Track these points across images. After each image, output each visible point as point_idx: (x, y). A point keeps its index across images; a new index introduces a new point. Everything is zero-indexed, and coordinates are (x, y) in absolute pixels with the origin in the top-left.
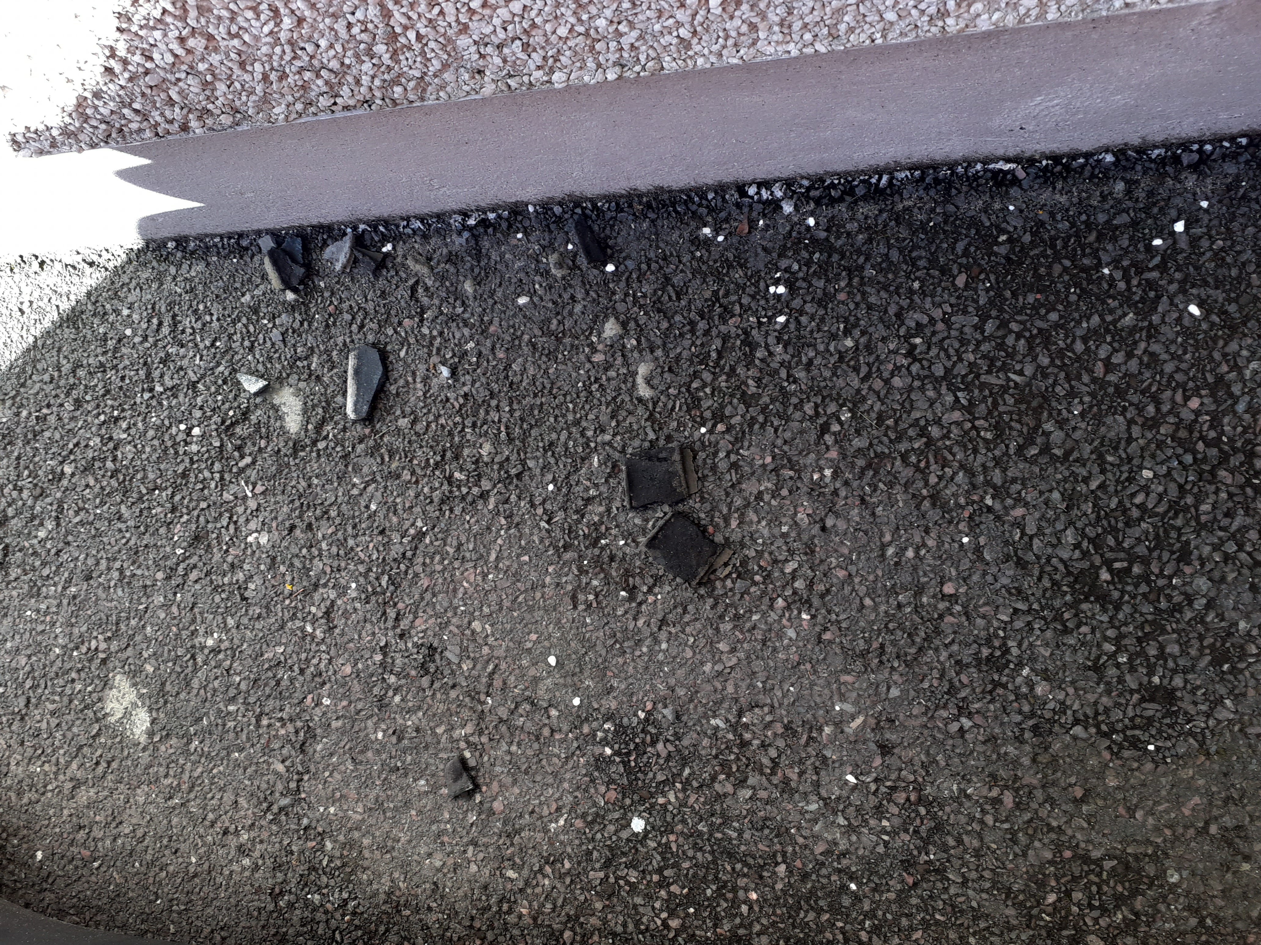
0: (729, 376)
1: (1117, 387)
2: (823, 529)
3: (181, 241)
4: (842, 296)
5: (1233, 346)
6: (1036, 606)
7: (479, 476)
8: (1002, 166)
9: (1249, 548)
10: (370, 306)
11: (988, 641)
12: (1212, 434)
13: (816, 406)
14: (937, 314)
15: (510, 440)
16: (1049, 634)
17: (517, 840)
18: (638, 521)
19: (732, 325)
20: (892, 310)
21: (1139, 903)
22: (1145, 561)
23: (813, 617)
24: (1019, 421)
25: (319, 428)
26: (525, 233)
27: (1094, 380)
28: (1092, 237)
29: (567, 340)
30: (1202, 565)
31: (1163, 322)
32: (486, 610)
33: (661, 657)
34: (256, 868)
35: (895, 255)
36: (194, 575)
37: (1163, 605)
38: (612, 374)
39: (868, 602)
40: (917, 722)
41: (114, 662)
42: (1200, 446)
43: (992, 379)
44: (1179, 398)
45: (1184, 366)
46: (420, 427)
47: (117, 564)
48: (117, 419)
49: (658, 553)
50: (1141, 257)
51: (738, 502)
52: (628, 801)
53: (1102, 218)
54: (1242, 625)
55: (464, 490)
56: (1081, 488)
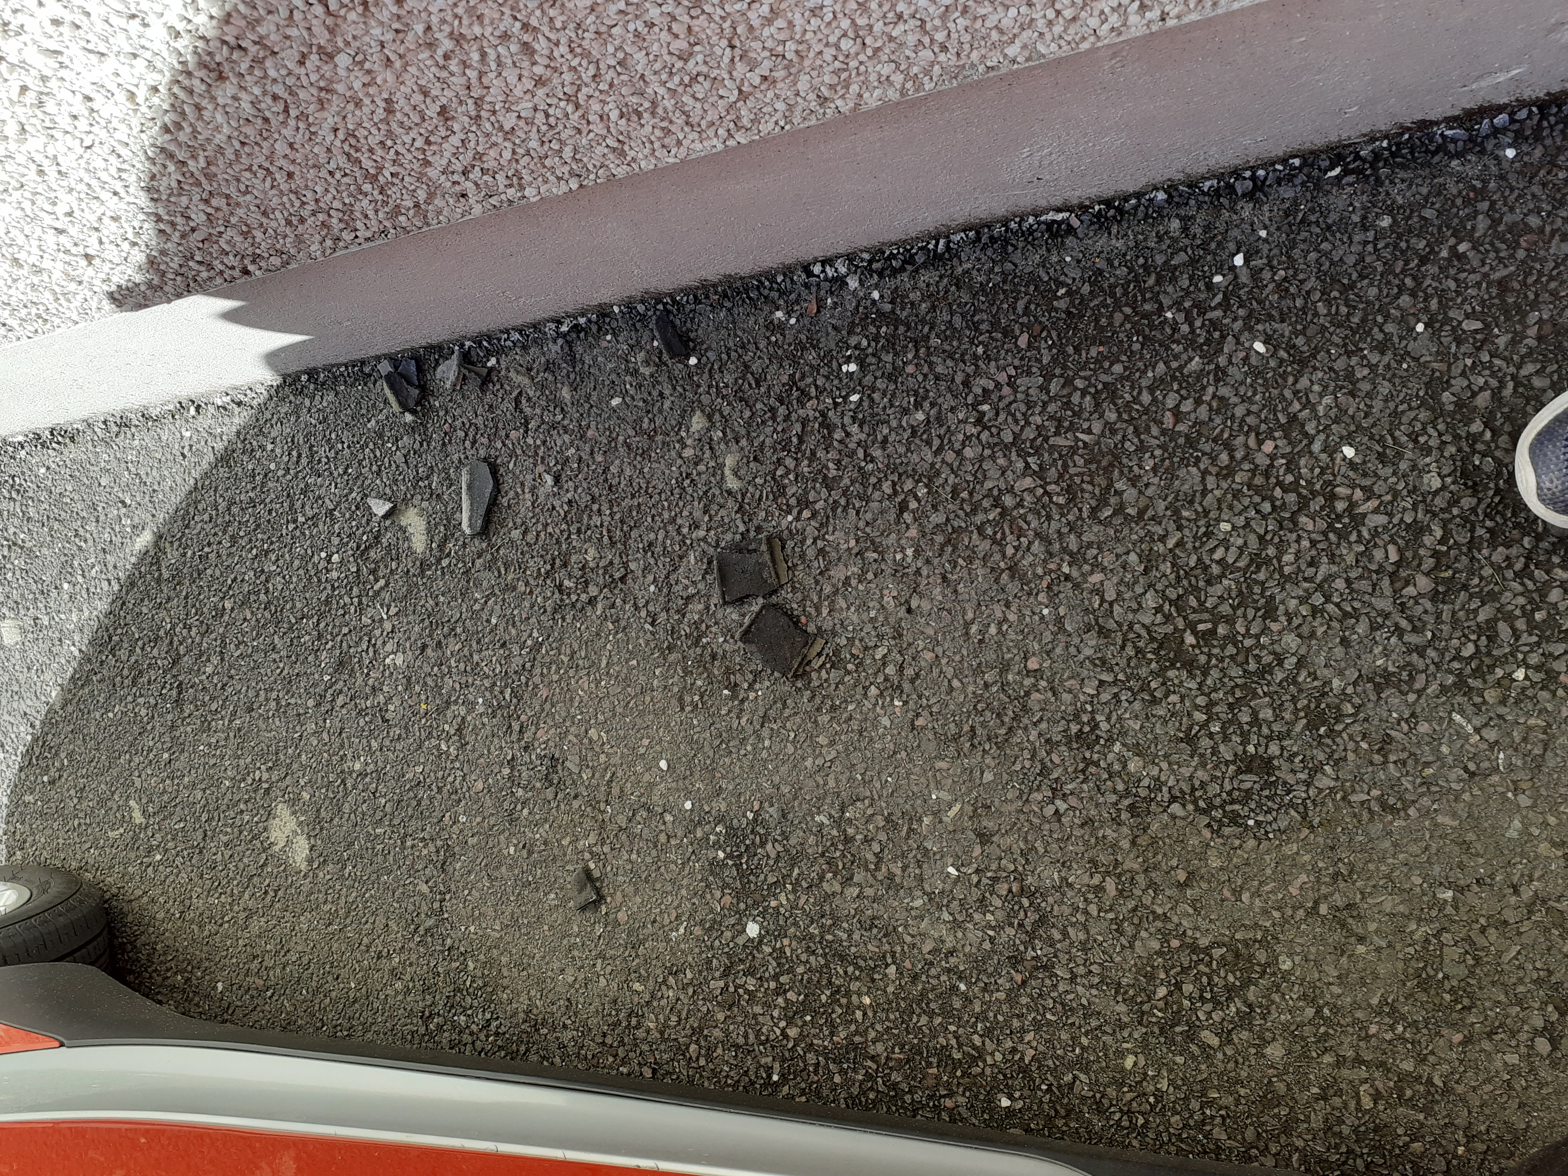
0: (811, 461)
1: (1187, 436)
2: (909, 611)
3: (312, 373)
4: (910, 369)
5: (1304, 383)
6: (1121, 676)
7: (587, 583)
8: (1051, 216)
9: (1336, 599)
10: (479, 421)
11: (1077, 716)
12: (1290, 478)
13: (894, 484)
14: (1002, 378)
15: (613, 544)
16: (1137, 705)
17: (641, 951)
18: (735, 616)
19: (809, 409)
20: (959, 378)
21: (1252, 993)
22: (1230, 621)
23: (905, 703)
24: (1091, 483)
25: (441, 546)
26: (614, 334)
27: (1164, 432)
28: (1151, 281)
29: (659, 438)
30: (1290, 621)
31: (1230, 362)
32: (600, 717)
33: (764, 754)
34: (408, 991)
35: (957, 321)
36: (340, 701)
37: (1252, 666)
38: (702, 468)
39: (956, 683)
40: (1012, 808)
41: (276, 792)
42: (1278, 493)
43: (1060, 441)
44: (1252, 442)
45: (1254, 408)
46: (530, 537)
47: (274, 695)
48: (267, 552)
49: (754, 648)
50: (1203, 296)
51: (828, 589)
52: (742, 906)
53: (1160, 259)
54: (1336, 683)
55: (574, 597)
56: (1160, 547)
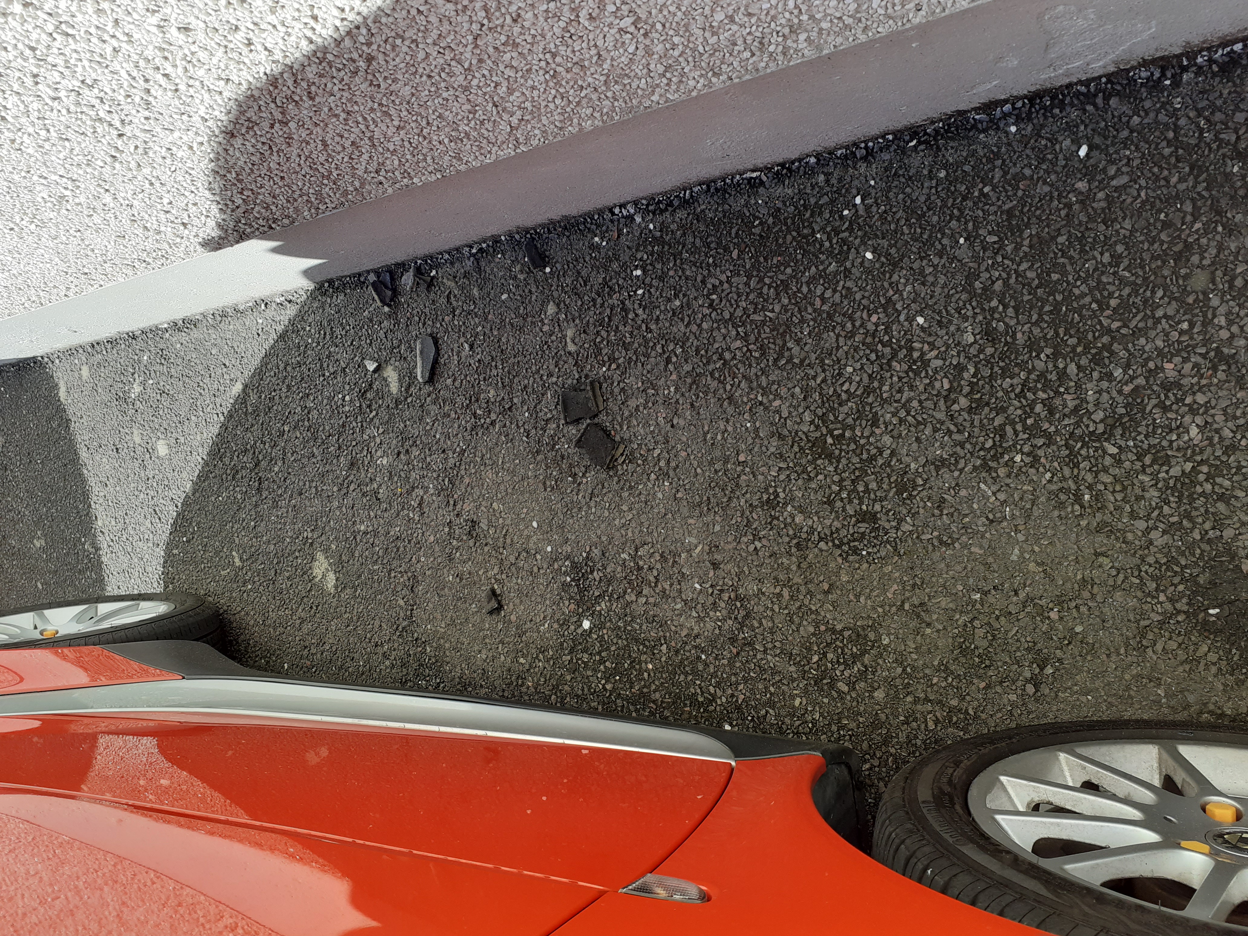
0: (616, 332)
1: (828, 313)
2: (672, 426)
3: (331, 282)
4: (671, 273)
5: (895, 277)
6: (791, 465)
7: (490, 412)
8: (748, 175)
9: (913, 413)
10: (427, 310)
11: (766, 489)
12: (886, 338)
13: (663, 346)
14: (723, 278)
15: (504, 387)
16: (800, 482)
17: (524, 638)
18: (574, 431)
19: (615, 300)
20: (699, 278)
21: (867, 659)
22: (853, 429)
23: (671, 483)
24: (774, 343)
25: (407, 390)
26: (503, 254)
27: (815, 311)
28: (808, 215)
29: (529, 319)
30: (886, 428)
31: (853, 265)
32: (499, 496)
33: (592, 517)
34: (393, 666)
35: (698, 241)
36: (352, 487)
37: (865, 456)
38: (554, 338)
39: (699, 470)
40: (730, 546)
41: (316, 545)
42: (880, 347)
43: (756, 317)
44: (865, 316)
45: (867, 294)
46: (457, 384)
47: (314, 484)
48: (308, 395)
49: (584, 451)
50: (837, 224)
51: (627, 414)
52: (581, 610)
53: (813, 201)
54: (913, 466)
55: (482, 421)
56: (812, 383)
